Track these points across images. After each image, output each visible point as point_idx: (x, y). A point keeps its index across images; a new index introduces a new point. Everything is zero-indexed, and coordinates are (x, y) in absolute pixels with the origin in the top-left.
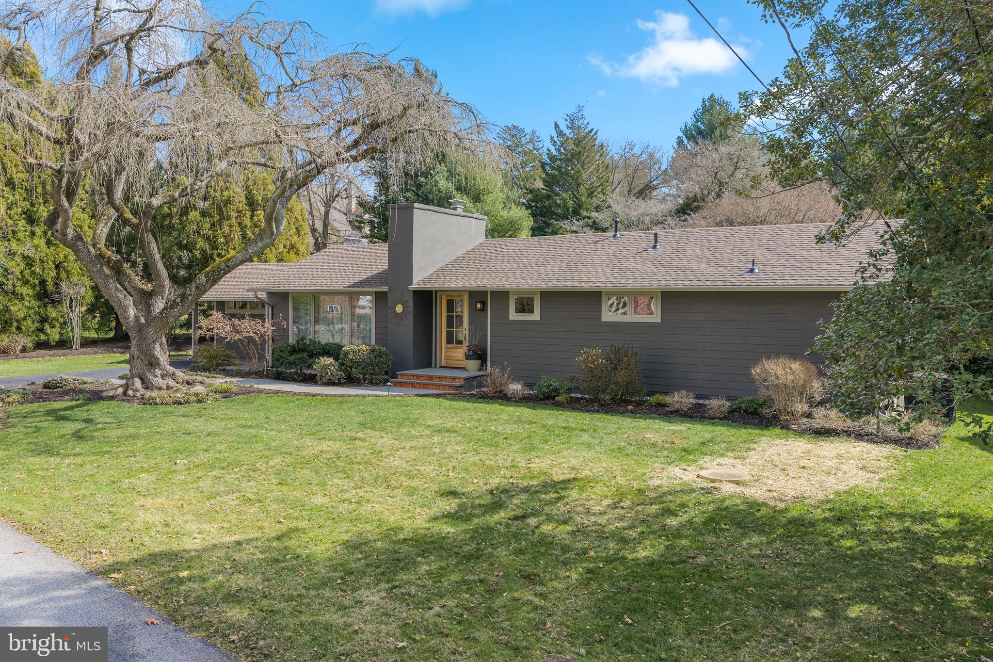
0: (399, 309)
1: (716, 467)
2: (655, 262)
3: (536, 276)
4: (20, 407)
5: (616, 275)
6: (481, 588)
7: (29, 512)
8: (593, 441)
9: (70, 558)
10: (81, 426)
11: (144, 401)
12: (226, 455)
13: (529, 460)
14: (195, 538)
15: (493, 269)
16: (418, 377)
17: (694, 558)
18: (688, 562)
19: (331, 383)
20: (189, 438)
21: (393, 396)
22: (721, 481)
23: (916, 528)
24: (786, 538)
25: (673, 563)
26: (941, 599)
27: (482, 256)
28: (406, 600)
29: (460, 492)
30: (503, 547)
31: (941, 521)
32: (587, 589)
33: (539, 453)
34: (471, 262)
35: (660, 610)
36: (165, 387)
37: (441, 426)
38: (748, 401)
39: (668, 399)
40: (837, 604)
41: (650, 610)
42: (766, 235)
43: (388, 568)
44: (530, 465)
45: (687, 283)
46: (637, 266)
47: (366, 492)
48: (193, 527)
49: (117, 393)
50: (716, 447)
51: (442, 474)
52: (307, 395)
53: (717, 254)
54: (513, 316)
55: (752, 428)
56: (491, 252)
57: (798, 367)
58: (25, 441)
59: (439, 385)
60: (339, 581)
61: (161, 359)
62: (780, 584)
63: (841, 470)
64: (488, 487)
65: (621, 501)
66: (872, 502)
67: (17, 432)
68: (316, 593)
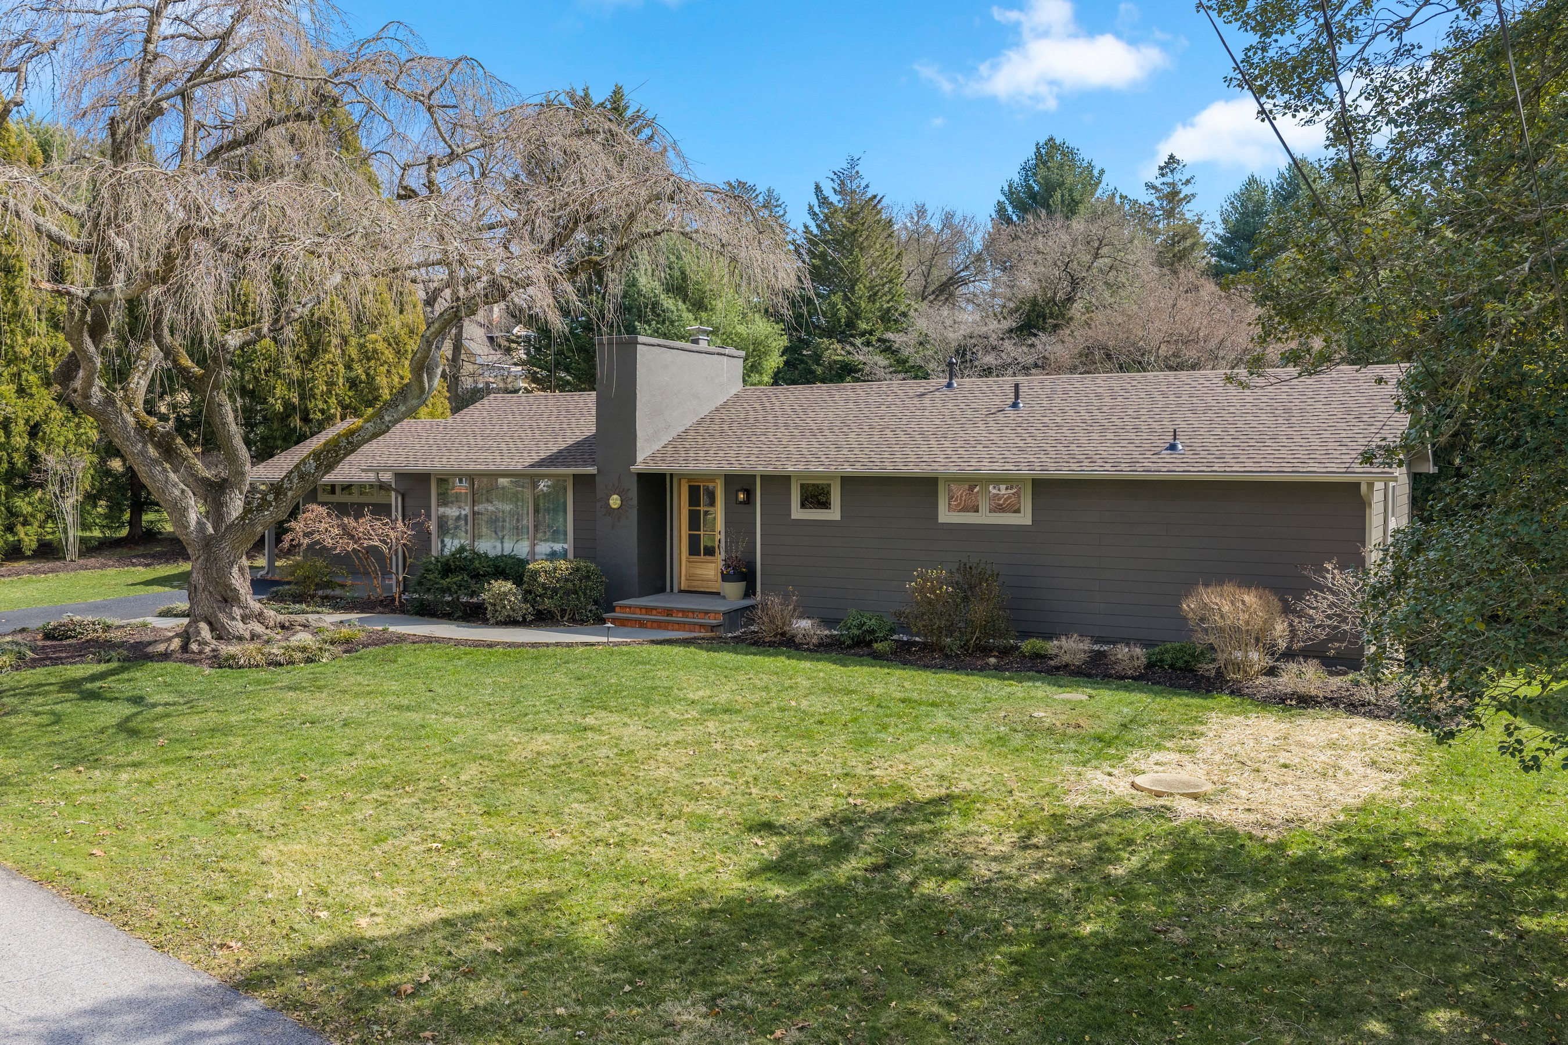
0: (615, 501)
1: (1156, 768)
2: (1019, 430)
3: (833, 452)
4: (17, 676)
5: (961, 451)
6: (853, 995)
7: (89, 874)
8: (955, 724)
9: (183, 959)
10: (128, 710)
11: (219, 662)
12: (385, 761)
13: (869, 763)
14: (373, 915)
15: (763, 438)
16: (649, 610)
17: (1165, 932)
18: (1159, 940)
19: (511, 622)
20: (315, 732)
21: (616, 644)
22: (1172, 794)
23: (1480, 869)
24: (1293, 892)
25: (1137, 943)
26: (1546, 992)
27: (742, 416)
28: (741, 1018)
29: (778, 824)
30: (870, 921)
31: (1510, 854)
32: (1017, 992)
33: (880, 750)
34: (726, 427)
35: (1137, 1024)
36: (248, 636)
37: (711, 701)
38: (1174, 649)
39: (1051, 646)
40: (1400, 1008)
41: (1123, 1027)
42: (1187, 387)
43: (699, 962)
44: (872, 773)
45: (1074, 466)
46: (992, 437)
47: (627, 825)
48: (365, 894)
49: (172, 647)
50: (1146, 732)
51: (739, 791)
52: (477, 644)
53: (1114, 419)
54: (797, 513)
55: (1187, 695)
56: (755, 410)
57: (1254, 600)
58: (43, 741)
59: (684, 623)
60: (627, 988)
61: (242, 591)
62: (1308, 977)
63: (1340, 768)
64: (818, 814)
65: (1030, 835)
66: (1403, 825)
67: (22, 724)
68: (597, 1010)
